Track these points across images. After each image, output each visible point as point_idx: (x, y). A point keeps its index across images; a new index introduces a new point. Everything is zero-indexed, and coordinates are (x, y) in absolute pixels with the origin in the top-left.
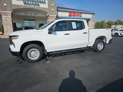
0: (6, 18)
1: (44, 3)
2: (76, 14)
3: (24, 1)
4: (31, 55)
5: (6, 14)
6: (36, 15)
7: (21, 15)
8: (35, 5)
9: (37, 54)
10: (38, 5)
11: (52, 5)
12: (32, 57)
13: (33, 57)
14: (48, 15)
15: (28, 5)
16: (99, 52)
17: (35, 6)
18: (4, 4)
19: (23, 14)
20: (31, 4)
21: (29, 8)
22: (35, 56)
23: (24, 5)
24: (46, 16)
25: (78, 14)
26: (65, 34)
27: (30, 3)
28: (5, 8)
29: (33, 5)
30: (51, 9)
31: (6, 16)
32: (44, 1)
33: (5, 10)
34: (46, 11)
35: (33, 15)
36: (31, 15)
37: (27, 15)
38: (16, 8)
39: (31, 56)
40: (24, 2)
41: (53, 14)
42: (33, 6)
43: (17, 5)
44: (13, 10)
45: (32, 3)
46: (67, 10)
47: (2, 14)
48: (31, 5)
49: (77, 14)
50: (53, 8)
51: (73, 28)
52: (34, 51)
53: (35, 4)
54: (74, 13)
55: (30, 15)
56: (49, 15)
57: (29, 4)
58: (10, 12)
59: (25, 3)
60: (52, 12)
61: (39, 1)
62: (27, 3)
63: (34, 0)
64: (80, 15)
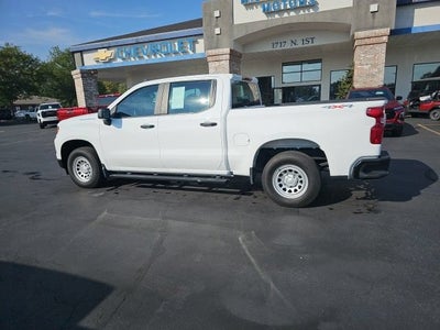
0: (216, 69)
3: (264, 6)
5: (217, 58)
6: (310, 44)
8: (301, 8)
10: (313, 5)
15: (277, 16)
17: (302, 12)
18: (216, 29)
19: (267, 48)
20: (286, 10)
21: (280, 23)
23: (264, 17)
26: (142, 127)
27: (283, 7)
29: (295, 9)
30: (368, 9)
31: (217, 64)
33: (217, 48)
34: (341, 20)
35: (300, 45)
36: (294, 46)
37: (278, 48)
38: (243, 34)
39: (79, 173)
40: (264, 11)
42: (292, 14)
43: (246, 25)
45: (288, 7)
47: (209, 59)
48: (286, 15)
50: (374, 2)
51: (172, 107)
52: (84, 163)
53: (302, 3)
55: (288, 46)
57: (279, 11)
59: (268, 12)
60: (371, 21)
62: (273, 10)
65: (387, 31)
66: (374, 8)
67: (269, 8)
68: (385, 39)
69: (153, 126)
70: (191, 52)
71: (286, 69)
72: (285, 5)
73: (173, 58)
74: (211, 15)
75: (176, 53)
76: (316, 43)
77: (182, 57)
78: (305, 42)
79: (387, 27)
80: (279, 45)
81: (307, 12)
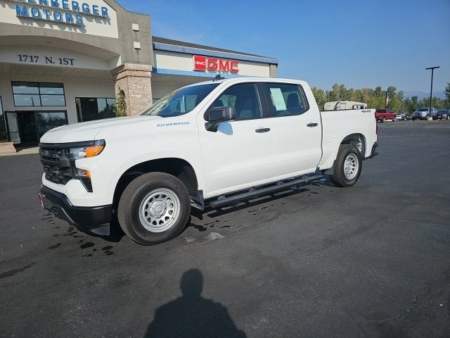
1: (104, 18)
2: (218, 62)
3: (17, 7)
4: (149, 216)
6: (68, 66)
8: (67, 24)
9: (169, 209)
10: (80, 26)
11: (135, 27)
14: (119, 64)
15: (35, 25)
16: (350, 186)
17: (67, 29)
19: (10, 59)
20: (48, 21)
21: (42, 34)
22: (163, 218)
23: (18, 22)
24: (112, 68)
25: (224, 63)
26: (257, 131)
27: (44, 17)
29: (60, 23)
30: (132, 44)
32: (104, 13)
34: (111, 48)
35: (57, 64)
36: (49, 64)
37: (28, 62)
39: (149, 220)
40: (18, 12)
41: (138, 63)
42: (56, 27)
45: (52, 18)
46: (188, 49)
48: (47, 26)
49: (221, 63)
50: (137, 41)
51: (277, 109)
52: (160, 198)
53: (68, 20)
54: (213, 58)
55: (41, 62)
56: (123, 66)
57: (39, 20)
59: (23, 17)
60: (135, 56)
61: (81, 11)
62: (31, 16)
63: (61, 7)
64: (234, 68)
65: (149, 67)
67: (25, 12)
68: (149, 74)
71: (16, 89)
72: (47, 16)
76: (76, 65)
78: (63, 62)
79: (149, 64)
80: (29, 59)
81: (73, 31)
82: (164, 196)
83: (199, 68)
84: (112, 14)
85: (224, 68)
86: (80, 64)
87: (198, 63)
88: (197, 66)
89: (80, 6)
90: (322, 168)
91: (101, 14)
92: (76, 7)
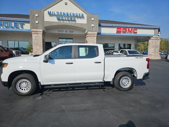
0: (36, 37)
1: (83, 17)
2: (127, 29)
3: (57, 17)
4: (20, 87)
5: (36, 33)
6: (72, 33)
7: (55, 33)
9: (28, 86)
10: (75, 21)
11: (93, 19)
12: (22, 89)
13: (24, 89)
14: (86, 32)
15: (62, 21)
17: (71, 22)
18: (36, 21)
19: (56, 32)
20: (65, 20)
21: (63, 24)
22: (26, 89)
23: (57, 21)
25: (130, 29)
26: (66, 63)
27: (64, 19)
28: (37, 26)
29: (68, 20)
30: (91, 25)
31: (36, 35)
32: (82, 16)
33: (36, 28)
34: (84, 27)
35: (68, 33)
36: (66, 33)
37: (61, 33)
38: (49, 25)
40: (57, 18)
41: (92, 31)
42: (68, 22)
43: (50, 22)
44: (45, 27)
45: (66, 19)
47: (32, 33)
48: (65, 22)
49: (129, 30)
50: (93, 24)
51: (80, 55)
53: (71, 19)
54: (125, 28)
55: (64, 32)
57: (63, 20)
58: (42, 30)
59: (58, 19)
60: (92, 29)
61: (75, 16)
62: (61, 19)
63: (69, 15)
64: (135, 31)
65: (96, 33)
66: (93, 25)
67: (59, 18)
68: (96, 35)
69: (72, 63)
70: (21, 28)
71: (60, 40)
72: (65, 18)
73: (10, 29)
74: (34, 15)
75: (12, 27)
76: (74, 33)
77: (15, 29)
78: (70, 32)
79: (96, 32)
80: (61, 32)
81: (72, 22)
82: (26, 82)
83: (118, 32)
84: (85, 15)
85: (130, 31)
86: (75, 33)
87: (118, 30)
88: (117, 31)
89: (75, 14)
90: (106, 80)
91: (81, 16)
92: (74, 15)
